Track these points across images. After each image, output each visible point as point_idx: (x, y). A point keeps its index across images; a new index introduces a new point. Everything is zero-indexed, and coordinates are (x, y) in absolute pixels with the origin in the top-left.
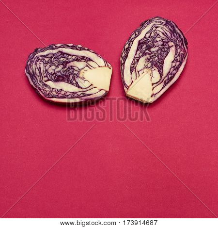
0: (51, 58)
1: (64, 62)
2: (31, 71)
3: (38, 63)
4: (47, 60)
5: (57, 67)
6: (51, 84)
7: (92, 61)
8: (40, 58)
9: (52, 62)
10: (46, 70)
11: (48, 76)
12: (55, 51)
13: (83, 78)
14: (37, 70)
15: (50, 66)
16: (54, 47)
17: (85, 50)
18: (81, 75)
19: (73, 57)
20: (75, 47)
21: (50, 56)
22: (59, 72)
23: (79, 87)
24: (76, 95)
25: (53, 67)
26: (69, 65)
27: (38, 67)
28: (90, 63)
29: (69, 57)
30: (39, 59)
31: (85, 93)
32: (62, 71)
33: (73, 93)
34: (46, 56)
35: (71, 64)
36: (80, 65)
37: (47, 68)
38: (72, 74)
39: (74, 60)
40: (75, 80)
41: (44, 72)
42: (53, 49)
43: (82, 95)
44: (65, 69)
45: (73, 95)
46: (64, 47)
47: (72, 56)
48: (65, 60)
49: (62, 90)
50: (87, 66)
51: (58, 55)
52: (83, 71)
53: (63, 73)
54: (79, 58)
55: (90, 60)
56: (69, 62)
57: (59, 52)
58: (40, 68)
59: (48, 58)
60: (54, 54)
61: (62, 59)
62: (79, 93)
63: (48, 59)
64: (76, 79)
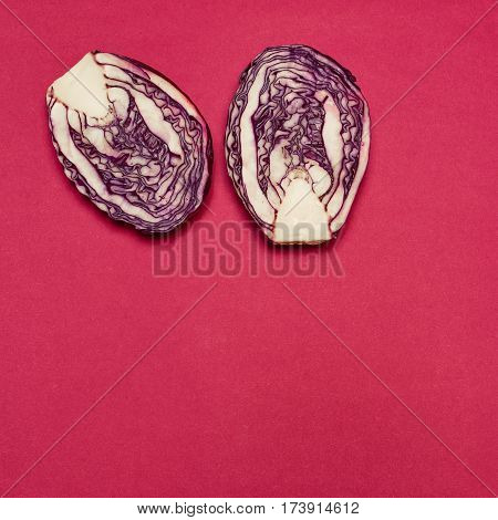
0: (134, 193)
1: (119, 166)
2: (188, 196)
3: (164, 202)
4: (144, 196)
5: (138, 167)
6: (174, 145)
7: (70, 128)
8: (152, 209)
9: (140, 184)
10: (162, 176)
11: (166, 162)
12: (118, 200)
13: (112, 110)
14: (176, 191)
15: (148, 178)
16: (112, 211)
17: (65, 158)
18: (111, 118)
19: (95, 161)
20: (78, 180)
21: (134, 199)
22: (141, 155)
23: (132, 99)
24: (150, 90)
25: (145, 171)
26: (116, 154)
27: (170, 193)
28: (76, 126)
29: (102, 167)
30: (157, 208)
31: (130, 81)
32: (137, 153)
33: (151, 97)
34: (140, 204)
35: (110, 152)
36: (96, 138)
37: (156, 180)
38: (124, 132)
39: (99, 155)
40: (128, 119)
41: (168, 175)
42: (117, 208)
43: (139, 81)
44: (127, 151)
45: (153, 92)
46: (97, 195)
47: (95, 166)
48: (115, 169)
49: (165, 119)
50: (86, 125)
51: (118, 188)
52: (101, 123)
53: (138, 147)
54: (88, 151)
55: (72, 131)
56: (111, 158)
57: (111, 193)
58: (168, 190)
59: (139, 198)
60: (124, 196)
61: (118, 175)
62: (142, 88)
63: (141, 195)
64: (124, 119)
